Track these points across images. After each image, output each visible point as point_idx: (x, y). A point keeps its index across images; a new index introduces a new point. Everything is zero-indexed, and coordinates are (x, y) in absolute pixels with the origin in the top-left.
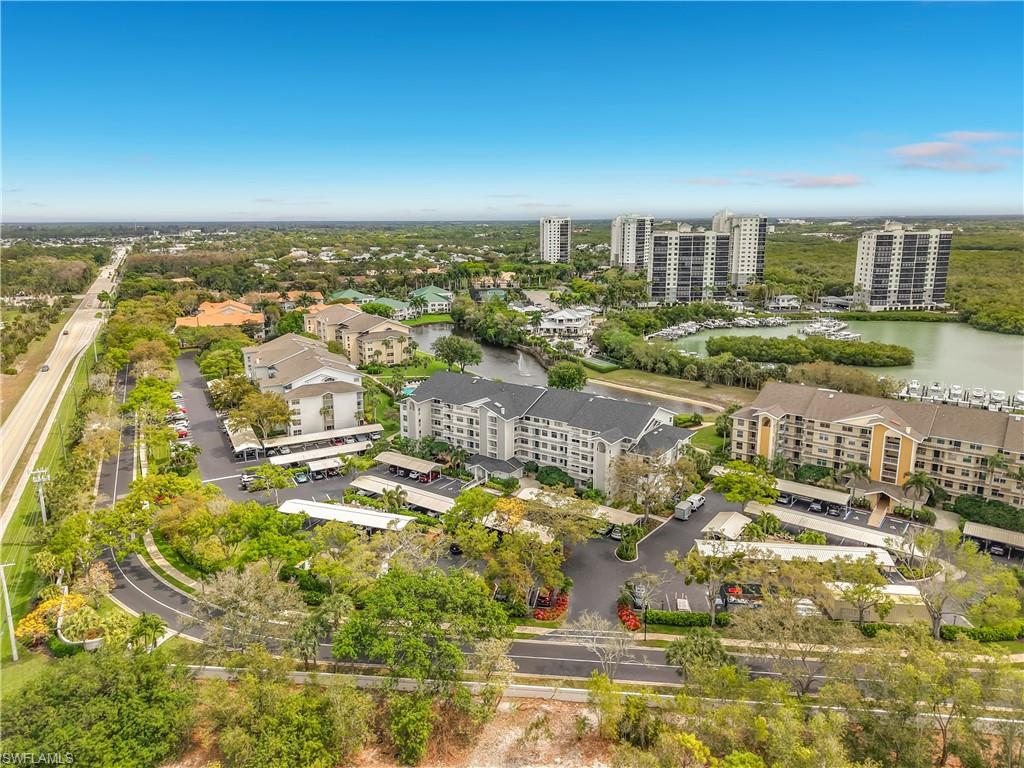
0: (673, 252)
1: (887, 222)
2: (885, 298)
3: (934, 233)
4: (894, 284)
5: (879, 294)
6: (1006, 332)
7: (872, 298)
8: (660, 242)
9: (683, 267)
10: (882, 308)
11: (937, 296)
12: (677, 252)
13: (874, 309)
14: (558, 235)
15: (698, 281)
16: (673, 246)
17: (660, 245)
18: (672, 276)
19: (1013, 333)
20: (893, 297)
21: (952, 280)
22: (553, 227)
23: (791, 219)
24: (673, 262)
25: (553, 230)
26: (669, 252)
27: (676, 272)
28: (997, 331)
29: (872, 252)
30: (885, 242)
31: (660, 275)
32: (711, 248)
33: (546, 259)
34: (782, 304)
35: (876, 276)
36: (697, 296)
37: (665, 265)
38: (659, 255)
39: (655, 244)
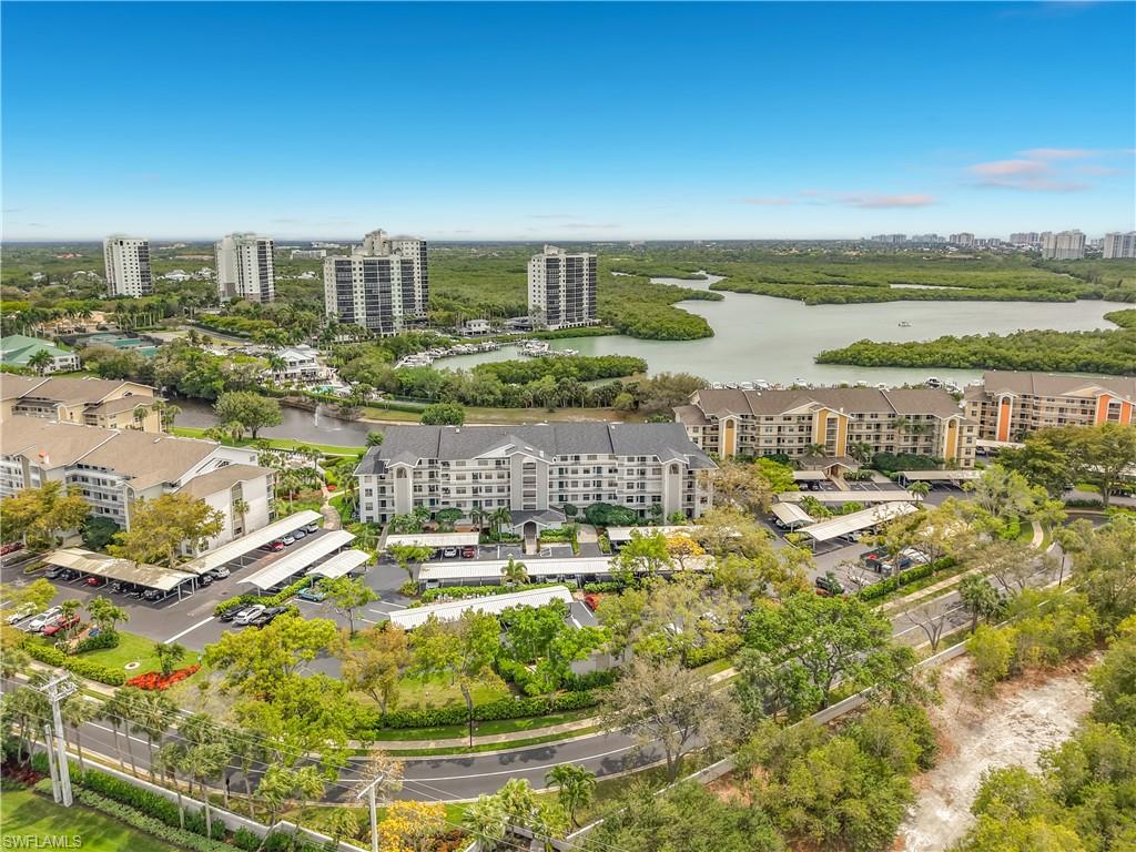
0: (358, 278)
1: (546, 247)
2: (558, 317)
3: (585, 256)
4: (563, 305)
5: (553, 315)
6: (663, 339)
7: (549, 318)
8: (344, 267)
9: (370, 296)
10: (557, 327)
11: (592, 314)
12: (363, 278)
13: (552, 328)
14: (135, 260)
15: (388, 308)
16: (358, 271)
17: (342, 270)
18: (360, 306)
19: (668, 340)
20: (563, 316)
21: (600, 297)
22: (127, 250)
23: (325, 242)
24: (359, 289)
25: (127, 254)
26: (354, 278)
27: (364, 300)
28: (657, 339)
29: (543, 274)
30: (552, 264)
31: (346, 304)
32: (396, 273)
33: (121, 290)
34: (474, 329)
35: (549, 297)
36: (388, 325)
37: (351, 293)
38: (341, 282)
39: (338, 270)
